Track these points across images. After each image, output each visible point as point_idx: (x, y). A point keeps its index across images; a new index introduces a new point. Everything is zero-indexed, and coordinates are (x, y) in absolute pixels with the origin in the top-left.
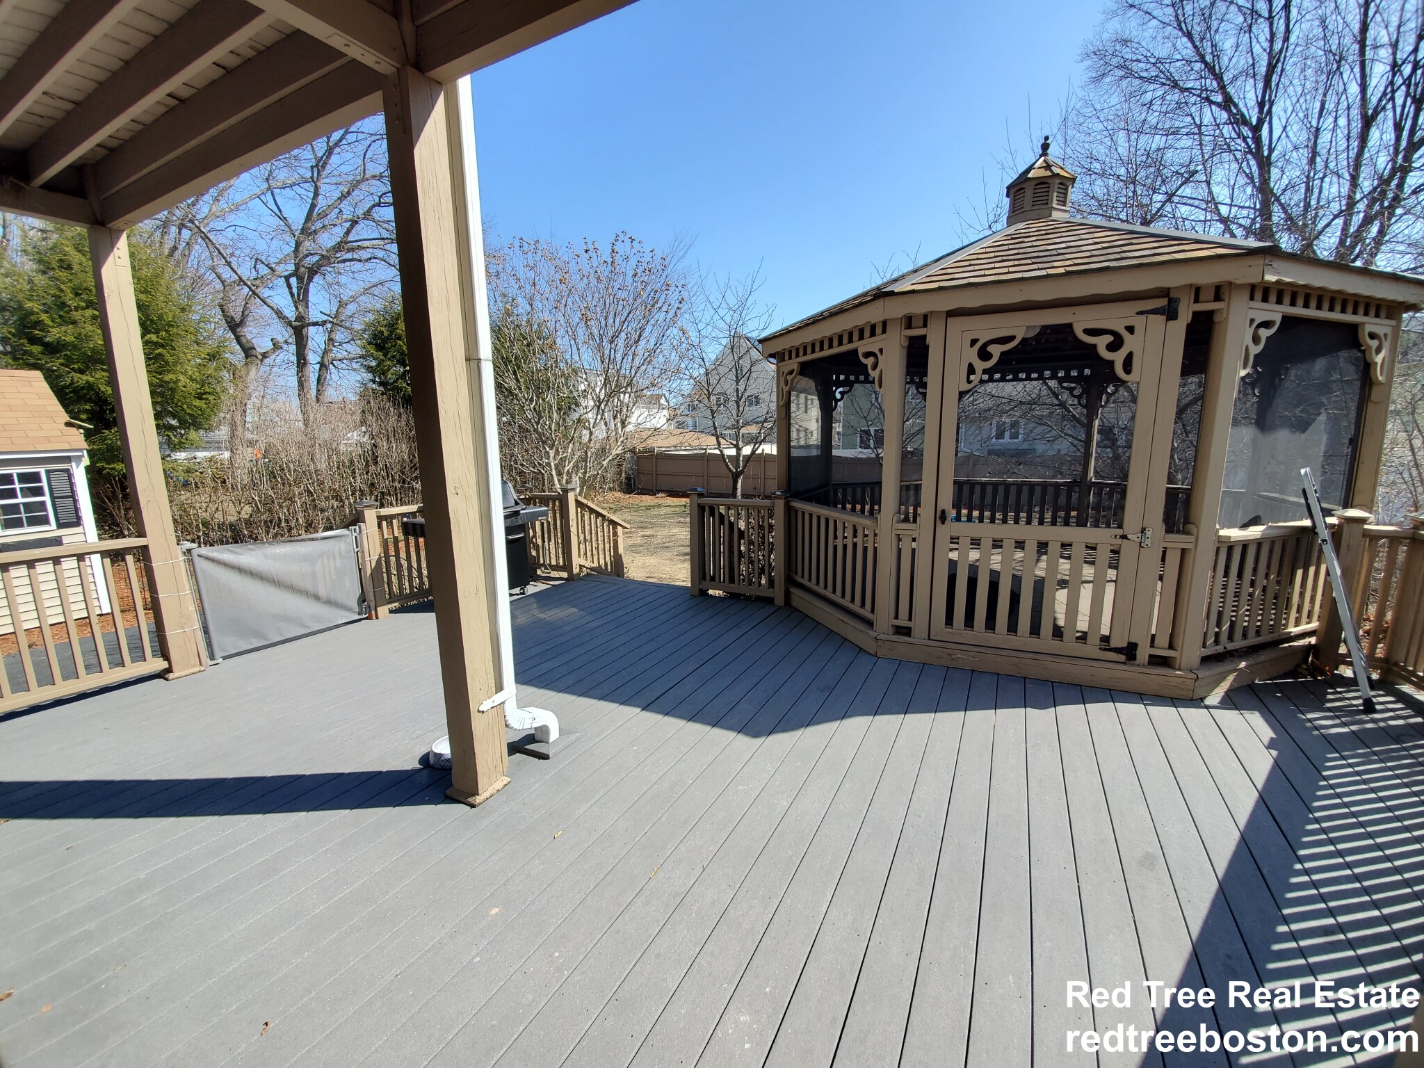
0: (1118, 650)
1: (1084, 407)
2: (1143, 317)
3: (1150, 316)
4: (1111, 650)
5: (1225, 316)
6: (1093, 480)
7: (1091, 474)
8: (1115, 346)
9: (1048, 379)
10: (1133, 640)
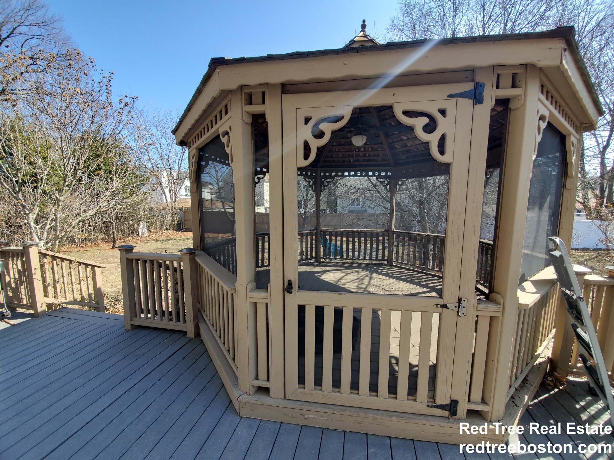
0: (442, 407)
1: (388, 191)
2: (453, 101)
3: (460, 100)
4: (437, 407)
5: (522, 102)
6: (395, 230)
7: (393, 227)
8: (430, 128)
9: (371, 176)
10: (454, 398)
